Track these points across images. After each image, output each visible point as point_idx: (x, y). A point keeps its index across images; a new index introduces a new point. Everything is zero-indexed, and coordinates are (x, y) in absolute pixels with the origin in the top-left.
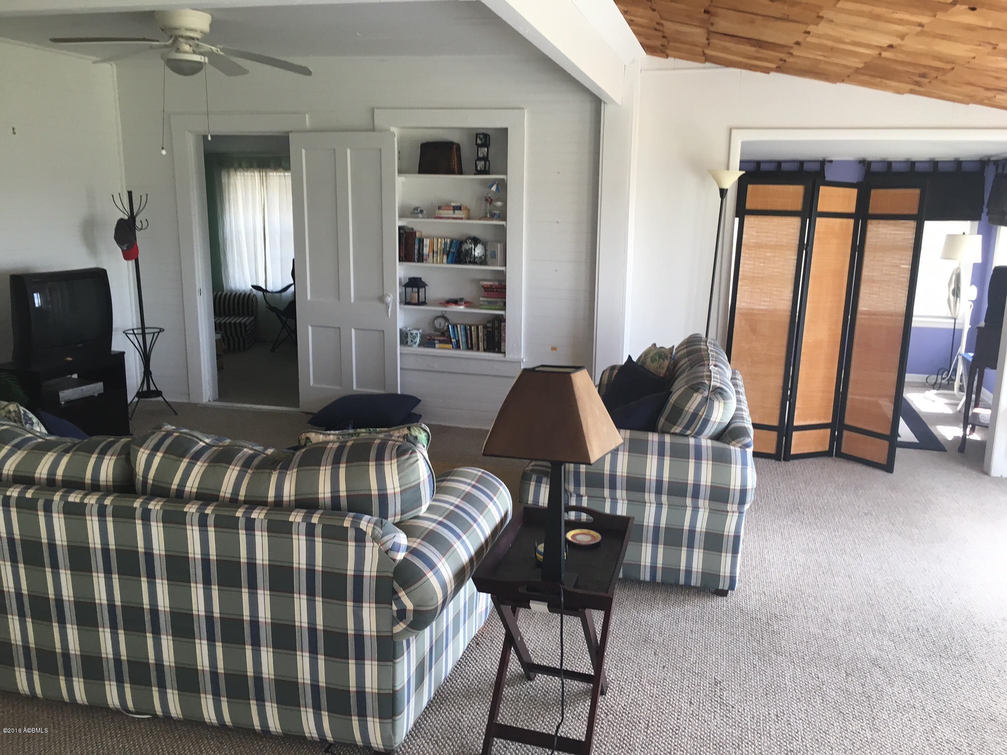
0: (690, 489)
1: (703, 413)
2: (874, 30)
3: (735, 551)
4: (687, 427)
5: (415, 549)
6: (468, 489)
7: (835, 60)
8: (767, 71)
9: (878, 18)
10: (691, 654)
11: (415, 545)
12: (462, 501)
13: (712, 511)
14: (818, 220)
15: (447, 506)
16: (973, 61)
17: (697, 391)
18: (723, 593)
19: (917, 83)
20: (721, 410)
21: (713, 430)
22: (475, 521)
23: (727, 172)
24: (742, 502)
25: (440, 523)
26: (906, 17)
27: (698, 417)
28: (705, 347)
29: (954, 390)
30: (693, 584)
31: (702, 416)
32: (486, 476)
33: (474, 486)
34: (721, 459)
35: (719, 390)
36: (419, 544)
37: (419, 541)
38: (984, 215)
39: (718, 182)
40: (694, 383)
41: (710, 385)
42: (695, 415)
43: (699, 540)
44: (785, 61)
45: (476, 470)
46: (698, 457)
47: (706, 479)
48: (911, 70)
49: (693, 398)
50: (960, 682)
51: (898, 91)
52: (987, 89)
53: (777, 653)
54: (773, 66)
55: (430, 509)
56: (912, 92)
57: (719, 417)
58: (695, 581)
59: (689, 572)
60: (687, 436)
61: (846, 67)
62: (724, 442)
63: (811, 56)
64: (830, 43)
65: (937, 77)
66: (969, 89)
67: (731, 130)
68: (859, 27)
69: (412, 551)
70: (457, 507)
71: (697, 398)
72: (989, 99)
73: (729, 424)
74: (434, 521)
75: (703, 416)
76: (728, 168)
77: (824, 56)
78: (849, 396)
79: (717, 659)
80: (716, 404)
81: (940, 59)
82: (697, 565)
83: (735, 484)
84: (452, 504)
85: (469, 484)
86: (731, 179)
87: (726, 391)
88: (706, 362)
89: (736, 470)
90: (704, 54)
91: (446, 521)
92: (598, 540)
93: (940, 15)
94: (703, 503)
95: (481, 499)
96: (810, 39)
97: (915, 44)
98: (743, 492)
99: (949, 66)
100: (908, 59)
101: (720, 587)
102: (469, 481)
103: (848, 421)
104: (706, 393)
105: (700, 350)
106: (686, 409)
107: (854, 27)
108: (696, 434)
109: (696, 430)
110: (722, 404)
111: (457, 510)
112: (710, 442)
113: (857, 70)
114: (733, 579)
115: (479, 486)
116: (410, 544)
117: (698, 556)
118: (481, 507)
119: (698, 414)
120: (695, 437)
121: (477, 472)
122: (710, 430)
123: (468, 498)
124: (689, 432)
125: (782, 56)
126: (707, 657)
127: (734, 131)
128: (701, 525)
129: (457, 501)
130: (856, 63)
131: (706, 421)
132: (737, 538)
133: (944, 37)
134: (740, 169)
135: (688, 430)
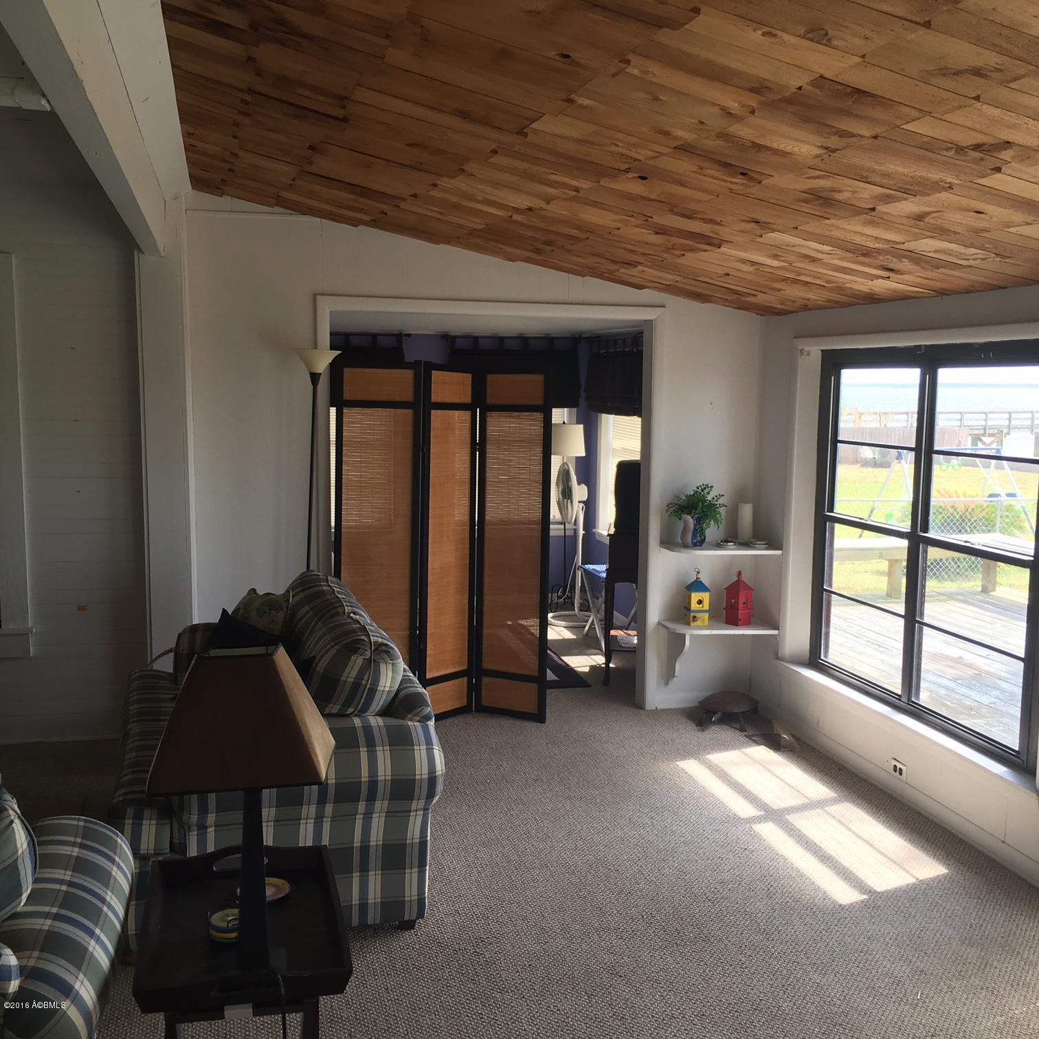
0: (364, 789)
1: (368, 681)
2: (519, 190)
3: (422, 864)
4: (348, 703)
5: (33, 968)
6: (76, 851)
7: (451, 218)
8: (355, 223)
9: (532, 177)
10: (397, 1023)
11: (32, 963)
12: (75, 874)
13: (389, 814)
14: (433, 412)
15: (57, 887)
16: (616, 232)
17: (355, 653)
18: (409, 925)
19: (538, 251)
20: (390, 674)
21: (381, 703)
22: (103, 901)
23: (315, 350)
24: (431, 795)
25: (57, 917)
26: (566, 180)
27: (362, 688)
28: (328, 588)
29: (574, 610)
30: (370, 922)
31: (366, 685)
32: (90, 825)
33: (82, 846)
34: (401, 741)
35: (384, 648)
36: (38, 958)
37: (36, 954)
38: (581, 401)
39: (308, 364)
40: (349, 641)
41: (371, 641)
42: (356, 685)
43: (374, 858)
44: (386, 214)
45: (74, 819)
46: (371, 744)
47: (385, 770)
48: (538, 236)
49: (350, 664)
50: (707, 971)
51: (511, 258)
52: (614, 262)
53: (501, 991)
54: (367, 218)
55: (33, 898)
56: (528, 260)
57: (388, 685)
58: (373, 917)
59: (363, 906)
60: (347, 716)
61: (460, 226)
62: (397, 718)
63: (421, 211)
64: (454, 199)
65: (563, 246)
66: (591, 261)
67: (315, 296)
68: (504, 186)
69: (28, 973)
70: (70, 884)
71: (357, 662)
72: (611, 272)
73: (398, 691)
74: (47, 915)
75: (368, 686)
76: (316, 347)
77: (440, 213)
78: (485, 631)
79: (432, 1019)
80: (383, 667)
81: (578, 228)
82: (375, 893)
83: (422, 771)
84: (61, 882)
85: (74, 844)
86: (324, 360)
87: (392, 648)
88: (340, 610)
89: (420, 752)
90: (278, 196)
91: (64, 912)
92: (287, 891)
93: (605, 182)
94: (381, 806)
95: (100, 863)
96: (435, 193)
97: (558, 209)
98: (432, 780)
99: (584, 236)
100: (543, 225)
101: (406, 918)
102: (72, 839)
103: (487, 664)
104: (368, 654)
105: (323, 593)
106: (343, 678)
107: (496, 185)
108: (359, 711)
109: (359, 707)
110: (390, 667)
111: (73, 890)
112: (380, 720)
113: (472, 232)
114: (421, 902)
115: (89, 843)
116: (24, 963)
117: (375, 880)
118: (105, 878)
119: (360, 684)
120: (359, 716)
121: (78, 821)
122: (379, 702)
123: (81, 866)
124: (351, 710)
125: (384, 207)
126: (419, 1021)
127: (319, 298)
128: (377, 835)
129: (68, 875)
130: (476, 223)
131: (373, 691)
132: (423, 843)
133: (596, 204)
134: (332, 348)
135: (349, 707)
